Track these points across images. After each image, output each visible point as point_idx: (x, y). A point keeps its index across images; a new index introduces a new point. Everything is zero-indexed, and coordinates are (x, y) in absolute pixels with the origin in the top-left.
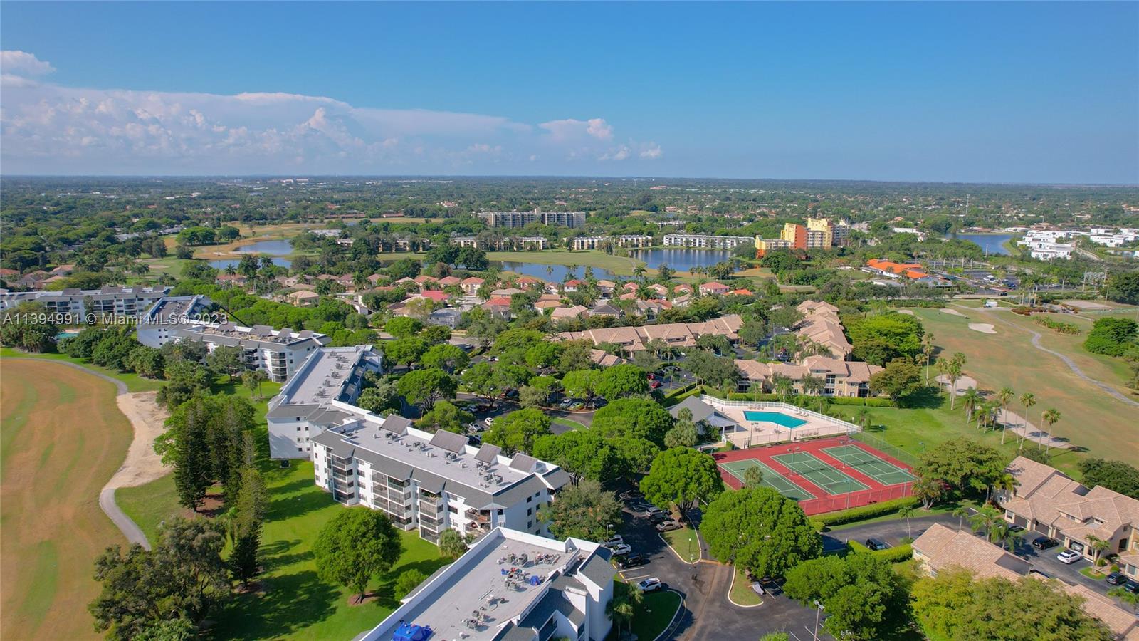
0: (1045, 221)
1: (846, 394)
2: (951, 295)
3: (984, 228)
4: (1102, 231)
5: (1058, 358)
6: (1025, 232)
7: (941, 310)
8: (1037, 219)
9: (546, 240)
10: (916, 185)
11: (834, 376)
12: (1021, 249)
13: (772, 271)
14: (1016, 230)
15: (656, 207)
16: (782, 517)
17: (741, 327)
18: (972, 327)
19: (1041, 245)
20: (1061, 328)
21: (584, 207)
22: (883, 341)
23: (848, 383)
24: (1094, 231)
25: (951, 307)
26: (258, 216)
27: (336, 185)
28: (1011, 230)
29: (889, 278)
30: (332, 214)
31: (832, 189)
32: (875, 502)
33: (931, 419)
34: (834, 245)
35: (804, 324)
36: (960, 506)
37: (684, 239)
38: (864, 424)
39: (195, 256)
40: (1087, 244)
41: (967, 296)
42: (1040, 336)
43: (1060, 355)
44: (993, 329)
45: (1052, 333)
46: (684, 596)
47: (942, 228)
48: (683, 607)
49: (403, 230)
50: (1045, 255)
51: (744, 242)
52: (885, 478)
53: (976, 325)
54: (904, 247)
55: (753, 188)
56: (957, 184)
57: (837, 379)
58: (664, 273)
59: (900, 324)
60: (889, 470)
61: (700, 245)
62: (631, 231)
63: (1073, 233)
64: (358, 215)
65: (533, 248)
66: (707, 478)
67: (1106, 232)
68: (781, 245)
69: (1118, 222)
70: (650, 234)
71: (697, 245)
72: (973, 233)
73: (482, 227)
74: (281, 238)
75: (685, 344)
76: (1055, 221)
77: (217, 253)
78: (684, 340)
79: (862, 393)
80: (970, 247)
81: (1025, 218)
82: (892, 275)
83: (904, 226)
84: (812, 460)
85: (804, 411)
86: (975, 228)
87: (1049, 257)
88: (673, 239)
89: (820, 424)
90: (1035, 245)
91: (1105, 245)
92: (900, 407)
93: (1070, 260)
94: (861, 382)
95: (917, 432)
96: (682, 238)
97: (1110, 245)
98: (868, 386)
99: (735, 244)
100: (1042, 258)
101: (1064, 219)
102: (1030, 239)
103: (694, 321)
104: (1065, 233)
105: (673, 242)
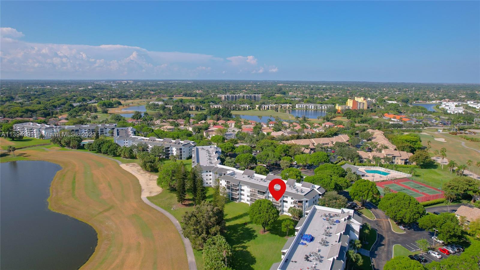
0: (447, 98)
1: (399, 163)
2: (423, 127)
3: (423, 101)
4: (472, 102)
5: (475, 151)
6: (441, 103)
7: (421, 133)
8: (443, 97)
9: (249, 106)
10: (387, 84)
11: (395, 157)
12: (442, 109)
13: (347, 118)
14: (436, 102)
15: (285, 93)
16: (412, 202)
17: (349, 139)
18: (436, 139)
19: (450, 108)
20: (472, 140)
21: (255, 92)
22: (409, 144)
23: (401, 159)
24: (469, 102)
25: (424, 132)
26: (123, 96)
27: (145, 83)
28: (434, 102)
29: (394, 121)
30: (153, 95)
31: (352, 85)
32: (429, 200)
33: (436, 173)
34: (368, 108)
35: (373, 138)
36: (462, 202)
37: (305, 106)
38: (413, 174)
39: (109, 112)
40: (467, 107)
41: (429, 128)
42: (465, 143)
43: (475, 150)
44: (445, 140)
45: (468, 142)
46: (377, 230)
47: (406, 101)
48: (378, 233)
49: (189, 102)
50: (453, 112)
51: (330, 107)
52: (429, 192)
53: (437, 139)
54: (396, 109)
55: (320, 85)
56: (404, 83)
57: (396, 158)
58: (304, 119)
59: (413, 137)
60: (429, 190)
61: (311, 108)
62: (283, 102)
63: (461, 103)
64: (164, 96)
65: (245, 109)
66: (375, 190)
67: (474, 102)
68: (347, 108)
69: (477, 99)
70: (290, 104)
71: (310, 108)
72: (419, 103)
73: (220, 101)
74: (138, 105)
75: (329, 146)
76: (452, 98)
77: (117, 111)
78: (328, 144)
79: (406, 163)
80: (422, 109)
81: (438, 97)
82: (395, 120)
83: (391, 100)
84: (398, 187)
85: (387, 170)
86: (419, 101)
87: (455, 112)
88: (300, 106)
89: (394, 174)
90: (447, 108)
91: (475, 108)
92: (422, 168)
93: (464, 114)
94: (406, 159)
95: (433, 177)
96: (304, 105)
97: (477, 108)
98: (408, 161)
99: (326, 108)
100: (452, 113)
101: (455, 97)
102: (445, 105)
103: (330, 137)
104: (458, 103)
105: (300, 107)
